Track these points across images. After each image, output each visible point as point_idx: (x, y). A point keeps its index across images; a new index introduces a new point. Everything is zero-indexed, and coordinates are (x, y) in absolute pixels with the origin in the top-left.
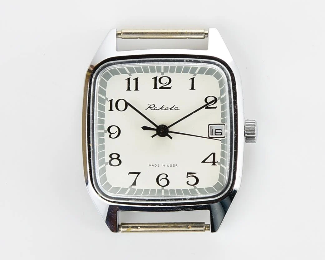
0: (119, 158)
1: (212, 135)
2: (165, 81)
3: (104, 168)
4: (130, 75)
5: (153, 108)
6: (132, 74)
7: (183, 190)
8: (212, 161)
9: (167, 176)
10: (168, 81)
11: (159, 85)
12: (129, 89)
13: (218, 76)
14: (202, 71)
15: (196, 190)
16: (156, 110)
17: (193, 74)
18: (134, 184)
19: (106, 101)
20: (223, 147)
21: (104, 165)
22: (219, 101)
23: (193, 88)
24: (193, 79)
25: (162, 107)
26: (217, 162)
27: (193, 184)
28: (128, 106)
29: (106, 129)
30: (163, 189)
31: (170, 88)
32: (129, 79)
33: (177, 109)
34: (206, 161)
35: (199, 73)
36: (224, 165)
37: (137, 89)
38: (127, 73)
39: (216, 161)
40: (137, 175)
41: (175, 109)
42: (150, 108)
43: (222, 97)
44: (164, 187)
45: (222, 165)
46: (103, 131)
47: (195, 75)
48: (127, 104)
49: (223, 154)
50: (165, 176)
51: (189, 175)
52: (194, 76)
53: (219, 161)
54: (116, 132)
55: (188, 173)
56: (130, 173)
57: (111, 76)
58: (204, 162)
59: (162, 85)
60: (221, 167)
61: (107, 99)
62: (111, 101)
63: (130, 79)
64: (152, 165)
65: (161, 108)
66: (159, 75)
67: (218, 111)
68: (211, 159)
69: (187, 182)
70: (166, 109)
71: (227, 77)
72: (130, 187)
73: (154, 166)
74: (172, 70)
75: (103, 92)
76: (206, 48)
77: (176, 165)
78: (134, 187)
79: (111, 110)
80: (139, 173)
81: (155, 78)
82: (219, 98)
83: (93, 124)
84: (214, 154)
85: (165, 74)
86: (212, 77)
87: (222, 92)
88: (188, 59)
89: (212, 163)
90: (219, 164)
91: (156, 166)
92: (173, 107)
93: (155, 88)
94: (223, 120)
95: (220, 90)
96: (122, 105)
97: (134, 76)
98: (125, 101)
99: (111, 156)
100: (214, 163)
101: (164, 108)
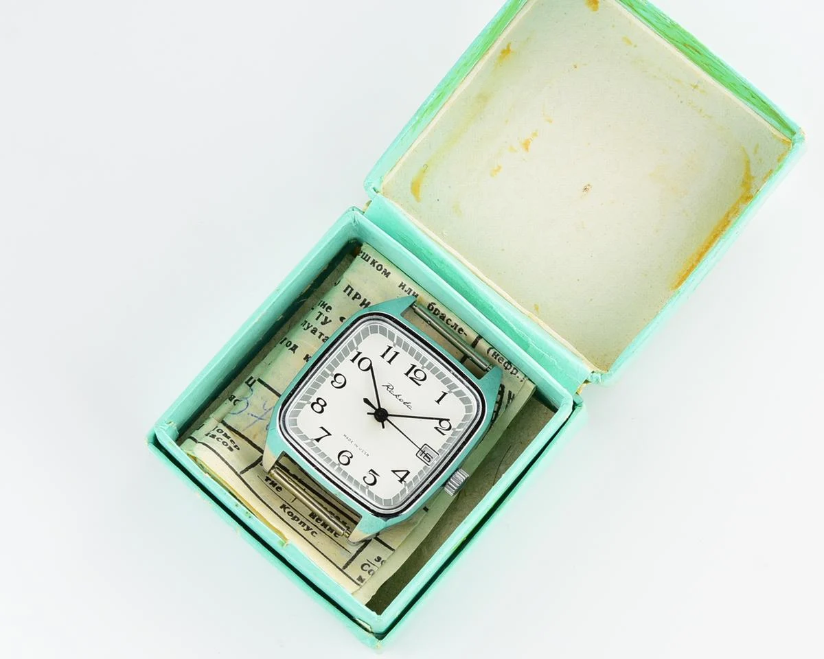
0: (324, 407)
1: (421, 455)
2: (420, 375)
3: (304, 404)
4: (394, 345)
5: (390, 390)
6: (396, 345)
7: (355, 480)
8: (401, 477)
9: (352, 457)
10: (423, 377)
11: (411, 374)
12: (383, 356)
13: (469, 409)
14: (459, 394)
15: (367, 490)
16: (391, 393)
17: (449, 390)
18: (318, 440)
19: (355, 349)
20: (420, 473)
21: (306, 402)
22: (451, 431)
23: (438, 402)
24: (445, 394)
25: (398, 395)
26: (405, 482)
27: (368, 483)
28: (370, 370)
29: (335, 373)
30: (338, 464)
31: (419, 385)
32: (390, 348)
33: (409, 407)
34: (396, 473)
35: (455, 393)
36: (408, 487)
37: (390, 362)
38: (393, 341)
39: (405, 480)
41: (407, 405)
42: (387, 387)
43: (457, 430)
44: (341, 464)
45: (406, 487)
46: (330, 373)
47: (450, 392)
48: (370, 367)
49: (415, 478)
51: (371, 472)
52: (448, 392)
53: (407, 483)
54: (341, 383)
55: (372, 470)
56: (322, 428)
57: (377, 333)
58: (394, 471)
59: (414, 377)
60: (404, 488)
61: (357, 348)
62: (359, 353)
63: (392, 349)
64: (346, 437)
65: (396, 395)
66: (419, 366)
67: (444, 439)
68: (402, 475)
69: (364, 478)
70: (400, 400)
71: (476, 416)
72: (312, 440)
73: (348, 439)
74: (435, 371)
75: (358, 340)
76: (479, 376)
77: (368, 455)
78: (315, 442)
79: (353, 361)
80: (329, 434)
81: (414, 366)
82: (454, 429)
83: (327, 359)
84: (408, 473)
85: (425, 370)
86: (463, 406)
87: (460, 426)
88: (456, 373)
89: (399, 479)
90: (405, 485)
91: (350, 440)
93: (407, 374)
94: (440, 450)
95: (460, 423)
96: (365, 364)
97: (397, 349)
98: (371, 364)
99: (318, 399)
100: (402, 480)
101: (400, 398)
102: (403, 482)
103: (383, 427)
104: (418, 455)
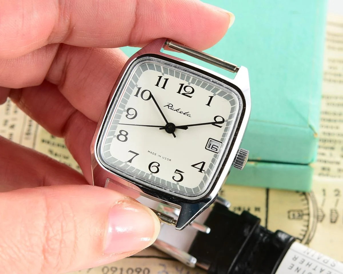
0: (127, 136)
1: (209, 148)
2: (189, 90)
3: (112, 139)
4: (163, 74)
5: (171, 108)
6: (164, 74)
7: (167, 181)
8: (200, 168)
9: (159, 165)
10: (191, 91)
11: (183, 91)
12: (157, 85)
13: (233, 103)
14: (220, 94)
15: (178, 186)
16: (173, 110)
17: (213, 94)
18: (130, 161)
19: (135, 87)
20: (213, 161)
21: (112, 137)
22: (225, 123)
23: (208, 104)
24: (211, 97)
25: (178, 109)
26: (204, 171)
27: (177, 180)
28: (151, 98)
29: (126, 109)
30: (151, 174)
31: (190, 97)
32: (160, 77)
33: (189, 116)
34: (195, 166)
36: (208, 175)
37: (164, 87)
38: (161, 72)
39: (203, 169)
40: (136, 155)
41: (187, 115)
42: (168, 107)
43: (229, 120)
44: (153, 173)
45: (206, 174)
46: (122, 110)
47: (215, 95)
48: (151, 96)
49: (211, 166)
50: (158, 165)
51: (177, 172)
52: (213, 95)
53: (206, 171)
54: (133, 114)
55: (177, 170)
56: (130, 151)
57: (148, 69)
58: (193, 166)
59: (185, 92)
60: (205, 176)
61: (137, 86)
62: (139, 89)
63: (162, 77)
64: (150, 152)
65: (176, 110)
66: (186, 84)
67: (222, 130)
68: (200, 166)
69: (173, 178)
70: (180, 112)
71: (240, 107)
72: (126, 162)
73: (152, 153)
74: (198, 83)
75: (136, 79)
76: (232, 78)
77: (170, 160)
78: (129, 163)
79: (136, 95)
80: (137, 154)
81: (182, 85)
82: (227, 121)
83: (117, 100)
84: (204, 163)
85: (191, 85)
86: (227, 102)
87: (231, 117)
89: (199, 170)
90: (205, 173)
91: (153, 153)
92: (187, 113)
93: (179, 92)
94: (222, 139)
95: (230, 115)
96: (146, 95)
97: (166, 76)
98: (151, 93)
99: (121, 131)
100: (201, 170)
101: (179, 111)
102: (202, 171)
103: (175, 136)
104: (207, 148)
